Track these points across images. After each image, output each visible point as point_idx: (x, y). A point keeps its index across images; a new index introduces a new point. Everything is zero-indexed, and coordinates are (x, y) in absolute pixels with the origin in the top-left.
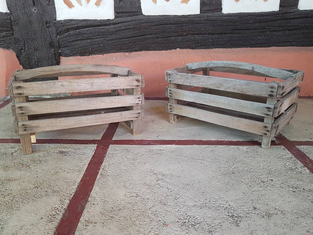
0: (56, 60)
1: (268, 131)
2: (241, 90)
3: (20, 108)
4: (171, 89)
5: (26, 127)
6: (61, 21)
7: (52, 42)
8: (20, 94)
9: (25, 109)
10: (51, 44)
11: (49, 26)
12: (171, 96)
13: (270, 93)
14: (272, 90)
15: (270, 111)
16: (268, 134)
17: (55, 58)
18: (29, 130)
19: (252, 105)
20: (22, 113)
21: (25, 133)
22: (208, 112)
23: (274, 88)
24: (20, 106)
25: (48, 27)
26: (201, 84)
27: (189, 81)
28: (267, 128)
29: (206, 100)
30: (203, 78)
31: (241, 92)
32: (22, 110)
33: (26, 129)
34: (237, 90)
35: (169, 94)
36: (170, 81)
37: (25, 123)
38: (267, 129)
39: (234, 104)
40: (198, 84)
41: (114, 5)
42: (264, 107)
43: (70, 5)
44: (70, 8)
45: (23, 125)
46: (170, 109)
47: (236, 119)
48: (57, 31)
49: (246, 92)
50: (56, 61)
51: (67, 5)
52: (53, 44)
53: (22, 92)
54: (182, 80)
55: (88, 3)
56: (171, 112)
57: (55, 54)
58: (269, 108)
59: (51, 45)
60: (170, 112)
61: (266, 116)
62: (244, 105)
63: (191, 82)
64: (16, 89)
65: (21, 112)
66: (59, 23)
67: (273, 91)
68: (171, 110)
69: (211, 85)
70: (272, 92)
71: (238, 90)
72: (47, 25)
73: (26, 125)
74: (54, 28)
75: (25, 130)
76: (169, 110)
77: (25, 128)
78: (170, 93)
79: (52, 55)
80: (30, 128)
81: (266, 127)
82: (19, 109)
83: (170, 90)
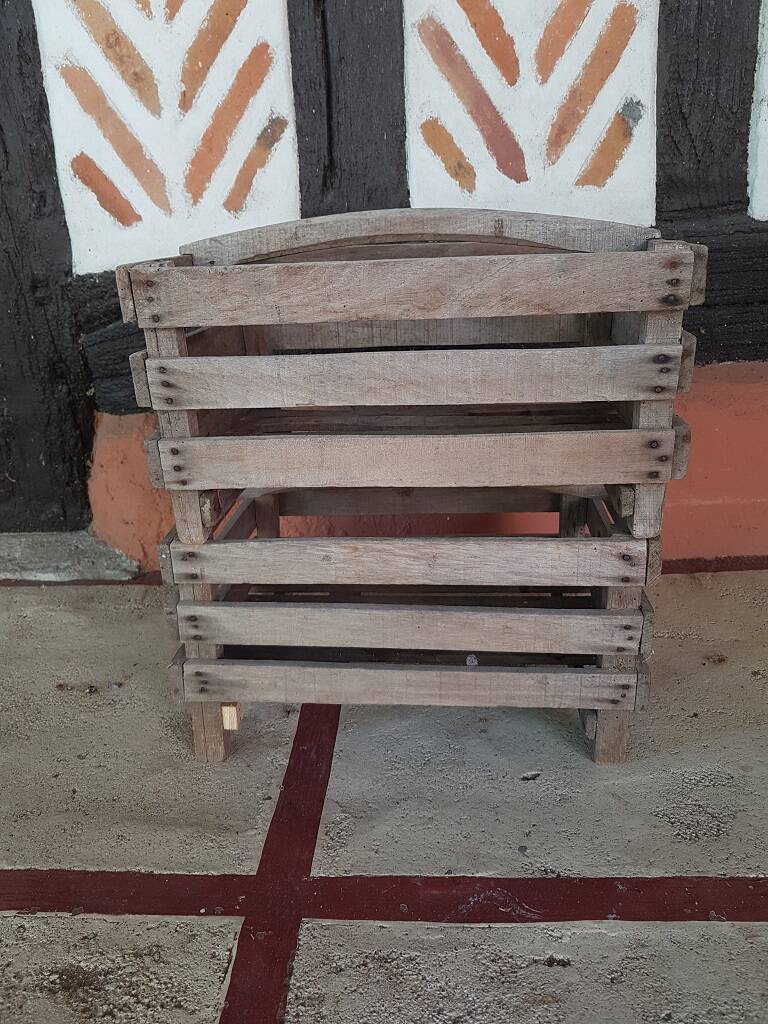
0: (77, 427)
1: (663, 459)
2: (537, 301)
3: (192, 619)
4: (169, 363)
5: (206, 683)
6: (91, 276)
7: (61, 361)
8: (194, 577)
9: (204, 624)
10: (54, 364)
11: (44, 299)
12: (170, 401)
13: (667, 291)
14: (675, 274)
15: (668, 370)
16: (665, 470)
17: (75, 419)
18: (215, 692)
19: (593, 362)
20: (196, 638)
21: (202, 698)
22: (388, 439)
23: (682, 263)
24: (192, 614)
25: (40, 303)
26: (337, 305)
27: (271, 299)
28: (658, 446)
29: (373, 383)
30: (347, 270)
31: (539, 312)
32: (196, 627)
33: (207, 687)
34: (519, 304)
35: (157, 390)
36: (156, 318)
37: (204, 669)
38: (661, 452)
39: (508, 373)
40: (325, 311)
41: (298, 206)
42: (642, 361)
43: (124, 214)
44: (123, 224)
45: (198, 674)
46: (178, 469)
47: (520, 441)
48: (76, 315)
49: (563, 305)
50: (78, 432)
51: (111, 213)
52: (62, 365)
53: (197, 571)
54: (226, 303)
55: (196, 202)
56: (184, 483)
57: (72, 404)
58: (665, 359)
59: (56, 372)
60: (175, 487)
61: (654, 396)
62: (557, 369)
63: (284, 302)
64: (183, 559)
65: (194, 632)
66: (84, 285)
67: (678, 280)
68: (183, 475)
69: (391, 302)
70: (675, 283)
71: (527, 303)
72: (38, 294)
73: (206, 675)
74: (66, 304)
75: (202, 691)
76: (169, 477)
77: (204, 683)
78: (167, 385)
79: (60, 410)
80: (219, 684)
81: (653, 444)
82: (189, 623)
83: (163, 370)
